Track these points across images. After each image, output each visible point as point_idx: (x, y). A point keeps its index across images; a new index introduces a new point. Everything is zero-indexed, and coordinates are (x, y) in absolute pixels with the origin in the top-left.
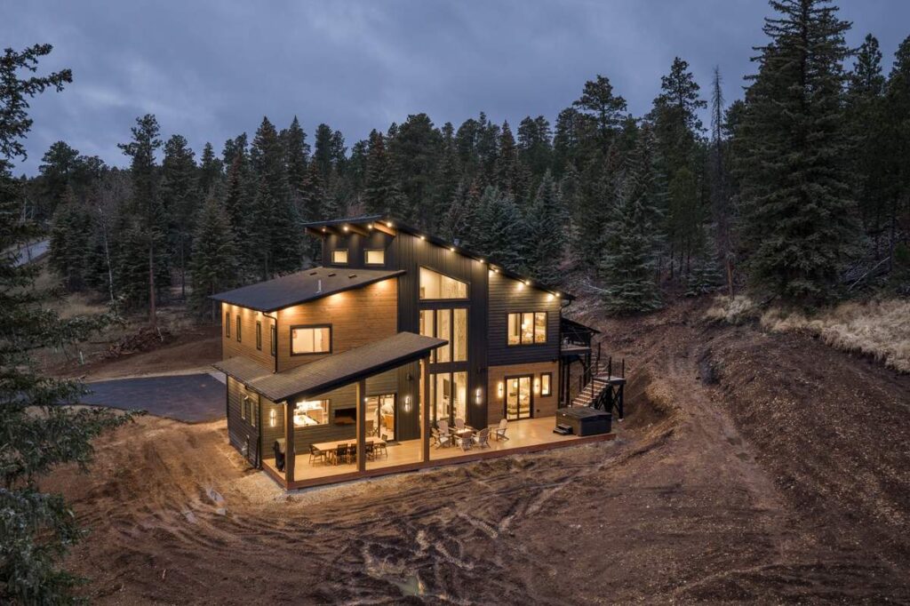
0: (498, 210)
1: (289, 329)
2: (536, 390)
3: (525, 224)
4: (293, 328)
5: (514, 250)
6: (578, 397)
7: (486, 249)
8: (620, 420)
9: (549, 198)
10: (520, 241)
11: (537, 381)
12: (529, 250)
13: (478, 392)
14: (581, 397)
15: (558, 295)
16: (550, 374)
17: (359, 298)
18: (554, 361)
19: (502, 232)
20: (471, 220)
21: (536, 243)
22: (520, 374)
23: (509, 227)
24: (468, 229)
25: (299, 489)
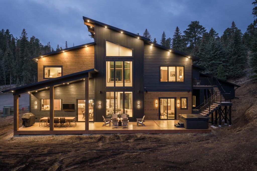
0: (214, 45)
1: (43, 67)
2: (178, 105)
3: (226, 51)
4: (45, 67)
5: (220, 61)
6: (204, 111)
7: (208, 61)
8: (230, 126)
9: (237, 39)
10: (224, 57)
11: (178, 101)
12: (228, 61)
13: (139, 102)
14: (205, 111)
15: (189, 57)
16: (187, 98)
17: (76, 55)
18: (189, 91)
19: (215, 54)
20: (202, 50)
21: (231, 58)
22: (168, 96)
23: (218, 52)
24: (201, 54)
25: (20, 135)
